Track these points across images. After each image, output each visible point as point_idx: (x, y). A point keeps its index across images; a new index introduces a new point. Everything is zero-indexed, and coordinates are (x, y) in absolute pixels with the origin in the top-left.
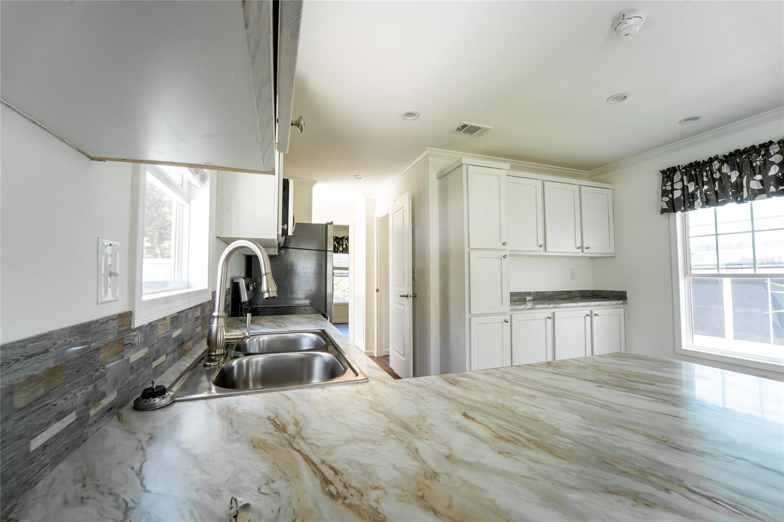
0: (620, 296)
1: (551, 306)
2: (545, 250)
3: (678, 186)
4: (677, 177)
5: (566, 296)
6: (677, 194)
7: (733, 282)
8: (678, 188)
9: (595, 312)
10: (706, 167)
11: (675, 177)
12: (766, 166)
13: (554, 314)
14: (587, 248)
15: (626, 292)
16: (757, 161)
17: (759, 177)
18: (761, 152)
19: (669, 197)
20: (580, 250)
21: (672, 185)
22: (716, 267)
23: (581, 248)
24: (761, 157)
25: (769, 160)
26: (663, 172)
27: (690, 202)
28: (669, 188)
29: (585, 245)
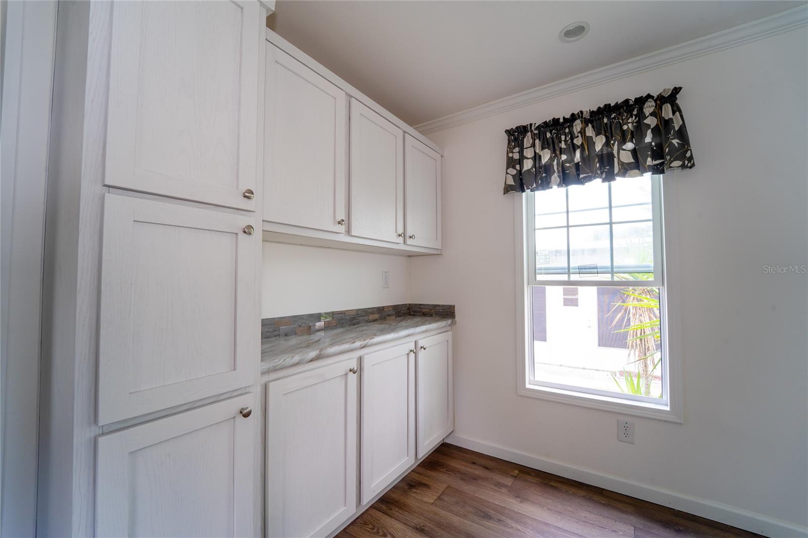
0: (446, 313)
1: (358, 344)
2: (348, 232)
3: (529, 153)
4: (528, 140)
5: (376, 316)
6: (528, 165)
7: (599, 293)
8: (529, 157)
9: (421, 344)
10: (565, 128)
11: (525, 140)
12: (640, 129)
13: (360, 359)
14: (411, 237)
15: (454, 306)
16: (629, 123)
17: (630, 146)
18: (633, 111)
19: (516, 169)
20: (401, 240)
21: (521, 152)
22: (567, 271)
23: (403, 235)
24: (634, 117)
25: (644, 121)
26: (509, 132)
27: (542, 178)
28: (516, 156)
29: (409, 233)
